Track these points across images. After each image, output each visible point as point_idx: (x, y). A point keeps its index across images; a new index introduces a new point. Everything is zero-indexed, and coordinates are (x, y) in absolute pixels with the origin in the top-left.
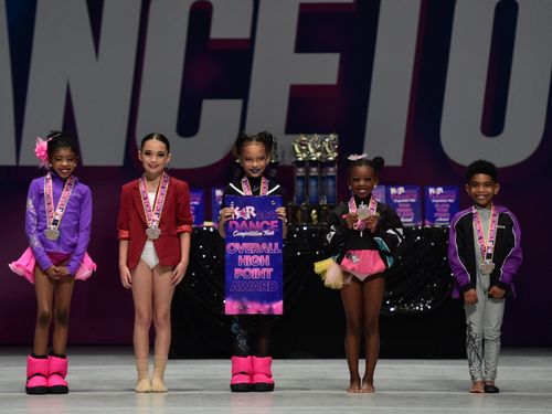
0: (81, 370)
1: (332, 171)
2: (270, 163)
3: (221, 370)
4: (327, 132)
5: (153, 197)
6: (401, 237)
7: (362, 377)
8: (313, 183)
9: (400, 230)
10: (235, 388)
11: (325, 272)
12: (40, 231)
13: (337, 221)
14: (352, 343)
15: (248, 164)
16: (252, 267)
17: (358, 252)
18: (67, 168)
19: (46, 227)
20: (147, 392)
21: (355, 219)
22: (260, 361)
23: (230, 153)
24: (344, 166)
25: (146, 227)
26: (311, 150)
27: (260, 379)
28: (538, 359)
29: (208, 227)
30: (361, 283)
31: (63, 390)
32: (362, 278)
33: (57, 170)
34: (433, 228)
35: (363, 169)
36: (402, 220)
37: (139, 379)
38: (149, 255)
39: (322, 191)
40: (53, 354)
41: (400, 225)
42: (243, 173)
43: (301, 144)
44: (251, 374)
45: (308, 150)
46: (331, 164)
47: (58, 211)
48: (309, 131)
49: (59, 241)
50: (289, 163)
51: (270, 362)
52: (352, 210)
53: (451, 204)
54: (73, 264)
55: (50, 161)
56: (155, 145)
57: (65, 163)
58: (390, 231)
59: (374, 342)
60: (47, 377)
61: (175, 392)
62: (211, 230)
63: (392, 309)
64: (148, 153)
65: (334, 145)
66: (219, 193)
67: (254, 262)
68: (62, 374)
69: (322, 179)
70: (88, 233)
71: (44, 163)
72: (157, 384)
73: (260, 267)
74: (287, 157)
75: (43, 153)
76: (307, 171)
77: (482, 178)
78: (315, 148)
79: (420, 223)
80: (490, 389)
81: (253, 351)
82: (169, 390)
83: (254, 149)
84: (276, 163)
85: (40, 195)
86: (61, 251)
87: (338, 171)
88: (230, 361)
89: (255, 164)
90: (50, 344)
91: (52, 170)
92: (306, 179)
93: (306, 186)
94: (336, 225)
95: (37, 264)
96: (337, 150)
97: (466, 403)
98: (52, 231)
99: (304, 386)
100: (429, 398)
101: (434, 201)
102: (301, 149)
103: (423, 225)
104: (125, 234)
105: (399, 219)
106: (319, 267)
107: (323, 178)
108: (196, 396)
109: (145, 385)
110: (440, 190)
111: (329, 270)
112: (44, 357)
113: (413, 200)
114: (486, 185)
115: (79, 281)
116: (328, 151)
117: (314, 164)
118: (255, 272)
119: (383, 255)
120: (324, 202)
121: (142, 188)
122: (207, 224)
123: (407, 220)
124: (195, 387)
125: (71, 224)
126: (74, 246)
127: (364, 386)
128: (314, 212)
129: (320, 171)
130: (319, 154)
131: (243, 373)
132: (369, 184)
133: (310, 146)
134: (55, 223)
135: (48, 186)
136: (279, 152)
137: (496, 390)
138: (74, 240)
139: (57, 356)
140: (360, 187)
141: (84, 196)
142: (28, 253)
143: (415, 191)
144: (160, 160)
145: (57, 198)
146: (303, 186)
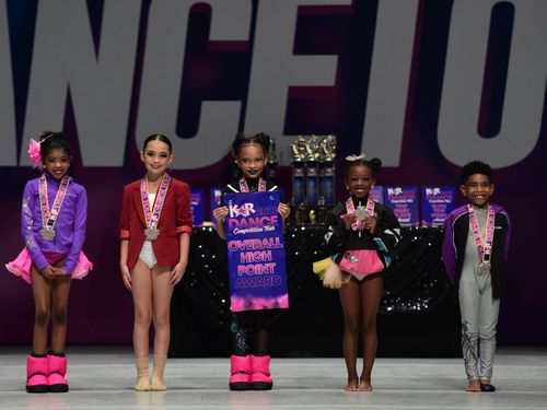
0: (80, 369)
1: (330, 172)
2: (268, 163)
3: (220, 368)
4: (324, 133)
5: (153, 197)
6: (399, 237)
7: (359, 376)
8: (311, 184)
9: (398, 231)
10: (234, 387)
11: (323, 271)
12: (35, 231)
13: (336, 222)
14: (350, 341)
15: (246, 166)
16: (254, 263)
17: (356, 252)
18: (61, 169)
19: (41, 228)
20: (146, 391)
21: (353, 219)
22: (258, 360)
23: (230, 154)
24: (342, 167)
25: (144, 227)
26: (310, 151)
27: (258, 377)
28: (533, 358)
29: (207, 227)
30: (360, 283)
31: (63, 388)
32: (360, 277)
33: (50, 171)
34: (430, 229)
35: (360, 169)
36: (400, 220)
37: (139, 378)
38: (147, 255)
39: (320, 191)
40: (51, 353)
41: (397, 225)
42: (241, 174)
43: (299, 145)
44: (250, 373)
45: (306, 150)
46: (329, 165)
47: (54, 211)
48: (307, 132)
49: (55, 241)
50: (287, 164)
51: (268, 362)
52: (350, 210)
53: (447, 204)
54: (69, 264)
55: (44, 163)
56: (157, 146)
57: (58, 165)
58: (388, 231)
59: (371, 341)
60: (47, 376)
61: (174, 390)
62: (211, 230)
63: (389, 309)
64: (151, 154)
65: (332, 146)
66: (218, 193)
67: (256, 258)
68: (62, 372)
69: (319, 180)
70: (83, 232)
71: (38, 164)
72: (156, 383)
73: (263, 263)
74: (285, 158)
75: (37, 154)
76: (306, 172)
77: (478, 178)
78: (314, 148)
79: (418, 223)
80: (487, 388)
81: (252, 350)
82: (169, 388)
83: (252, 150)
84: (274, 164)
85: (36, 196)
86: (57, 250)
87: (336, 172)
88: (229, 360)
89: (253, 165)
90: (49, 343)
91: (46, 171)
92: (304, 180)
93: (305, 187)
94: (334, 225)
95: (33, 264)
96: (335, 151)
97: (462, 401)
98: (48, 232)
99: (302, 385)
100: (426, 397)
101: (431, 201)
102: (299, 150)
103: (421, 225)
104: (125, 234)
105: (396, 219)
106: (317, 267)
107: (321, 179)
108: (194, 395)
109: (144, 383)
110: (437, 191)
111: (328, 271)
112: (44, 356)
113: (410, 201)
114: (484, 185)
115: (76, 280)
116: (326, 152)
117: (312, 164)
118: (258, 268)
119: (381, 255)
120: (322, 202)
121: (143, 189)
122: (206, 224)
123: (404, 220)
124: (195, 385)
125: (66, 224)
126: (70, 245)
127: (362, 385)
128: (312, 212)
129: (318, 172)
130: (317, 155)
131: (242, 372)
132: (366, 184)
133: (308, 147)
134: (50, 223)
135: (43, 187)
136: (278, 153)
137: (492, 389)
138: (70, 240)
139: (56, 355)
140: (358, 187)
141: (79, 196)
142: (24, 253)
143: (412, 192)
144: (163, 161)
145: (51, 199)
146: (302, 187)
